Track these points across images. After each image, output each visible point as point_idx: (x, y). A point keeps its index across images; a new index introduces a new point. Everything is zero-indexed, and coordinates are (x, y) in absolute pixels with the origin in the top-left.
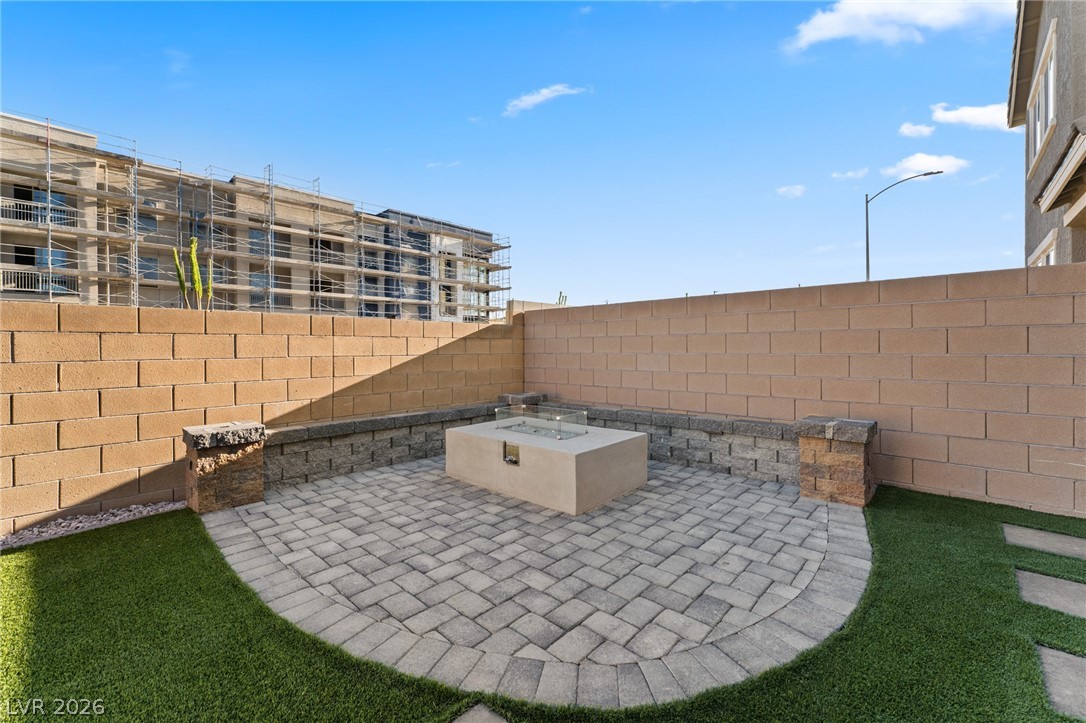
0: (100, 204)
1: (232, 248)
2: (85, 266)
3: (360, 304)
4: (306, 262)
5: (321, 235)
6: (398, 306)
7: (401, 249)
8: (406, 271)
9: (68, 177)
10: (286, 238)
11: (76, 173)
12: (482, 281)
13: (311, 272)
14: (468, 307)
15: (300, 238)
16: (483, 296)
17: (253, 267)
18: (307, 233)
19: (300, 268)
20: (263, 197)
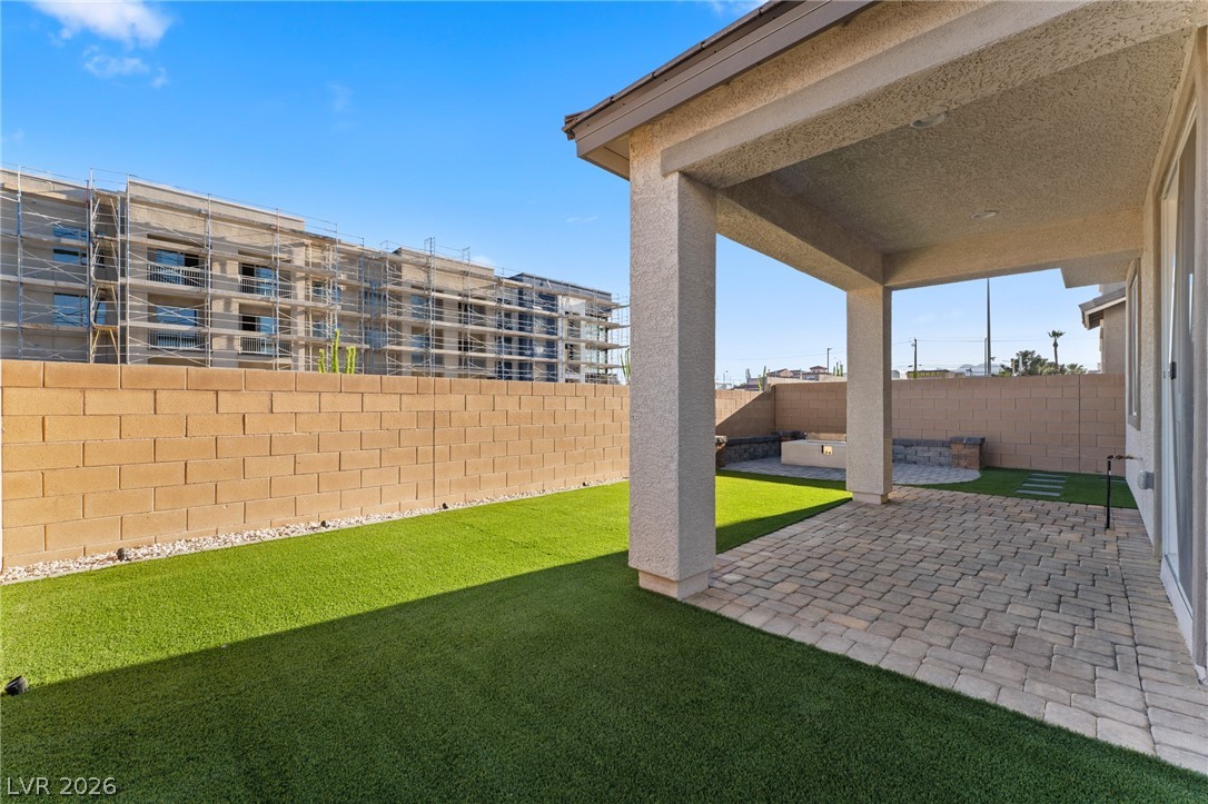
0: (306, 279)
1: (399, 314)
2: (296, 332)
3: (500, 363)
4: (457, 325)
5: (471, 300)
6: (531, 364)
7: (535, 311)
8: (538, 331)
9: (285, 256)
10: (439, 302)
11: (290, 252)
12: (602, 339)
13: (460, 334)
14: (591, 365)
15: (451, 302)
16: (602, 354)
17: (415, 330)
18: (459, 298)
19: (451, 329)
20: (426, 268)
